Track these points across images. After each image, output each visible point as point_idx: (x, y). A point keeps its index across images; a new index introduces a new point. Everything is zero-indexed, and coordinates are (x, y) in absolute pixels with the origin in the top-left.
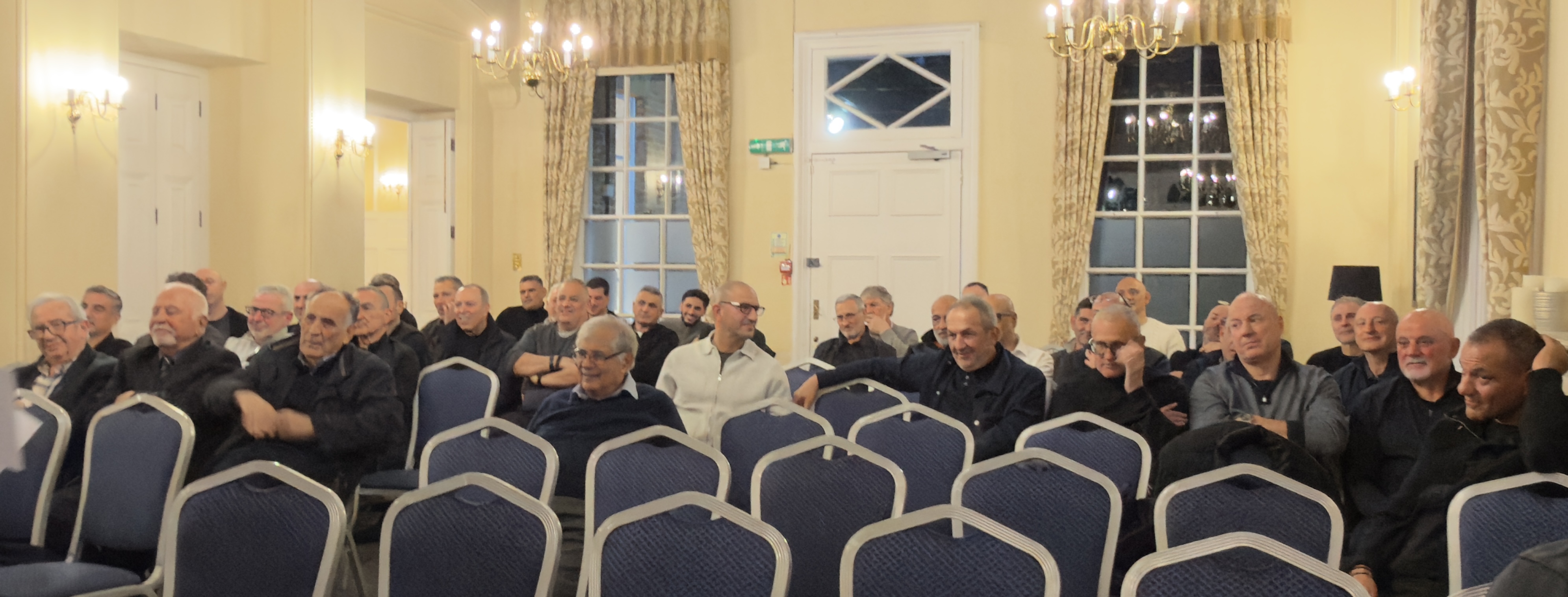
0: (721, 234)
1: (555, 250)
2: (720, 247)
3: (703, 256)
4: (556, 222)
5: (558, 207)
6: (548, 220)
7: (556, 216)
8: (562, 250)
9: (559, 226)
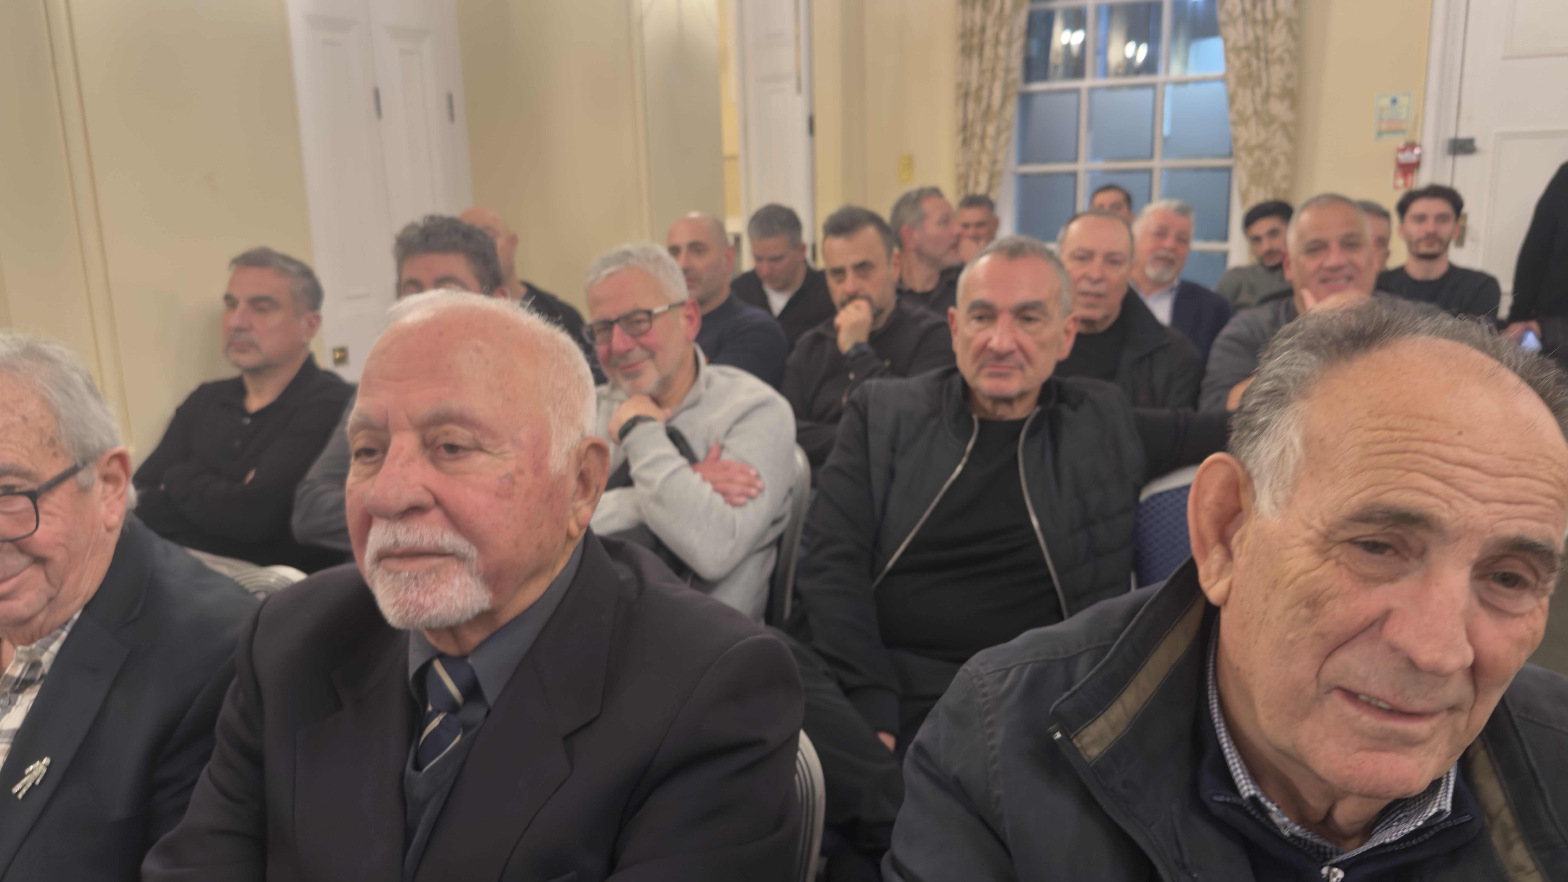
0: (1287, 103)
1: (976, 145)
2: (1284, 126)
3: (1254, 142)
4: (978, 99)
5: (982, 72)
6: (966, 95)
7: (980, 88)
8: (989, 144)
9: (984, 104)
